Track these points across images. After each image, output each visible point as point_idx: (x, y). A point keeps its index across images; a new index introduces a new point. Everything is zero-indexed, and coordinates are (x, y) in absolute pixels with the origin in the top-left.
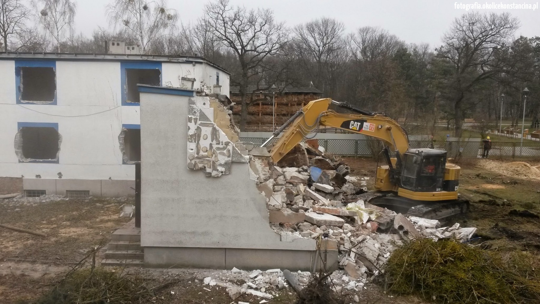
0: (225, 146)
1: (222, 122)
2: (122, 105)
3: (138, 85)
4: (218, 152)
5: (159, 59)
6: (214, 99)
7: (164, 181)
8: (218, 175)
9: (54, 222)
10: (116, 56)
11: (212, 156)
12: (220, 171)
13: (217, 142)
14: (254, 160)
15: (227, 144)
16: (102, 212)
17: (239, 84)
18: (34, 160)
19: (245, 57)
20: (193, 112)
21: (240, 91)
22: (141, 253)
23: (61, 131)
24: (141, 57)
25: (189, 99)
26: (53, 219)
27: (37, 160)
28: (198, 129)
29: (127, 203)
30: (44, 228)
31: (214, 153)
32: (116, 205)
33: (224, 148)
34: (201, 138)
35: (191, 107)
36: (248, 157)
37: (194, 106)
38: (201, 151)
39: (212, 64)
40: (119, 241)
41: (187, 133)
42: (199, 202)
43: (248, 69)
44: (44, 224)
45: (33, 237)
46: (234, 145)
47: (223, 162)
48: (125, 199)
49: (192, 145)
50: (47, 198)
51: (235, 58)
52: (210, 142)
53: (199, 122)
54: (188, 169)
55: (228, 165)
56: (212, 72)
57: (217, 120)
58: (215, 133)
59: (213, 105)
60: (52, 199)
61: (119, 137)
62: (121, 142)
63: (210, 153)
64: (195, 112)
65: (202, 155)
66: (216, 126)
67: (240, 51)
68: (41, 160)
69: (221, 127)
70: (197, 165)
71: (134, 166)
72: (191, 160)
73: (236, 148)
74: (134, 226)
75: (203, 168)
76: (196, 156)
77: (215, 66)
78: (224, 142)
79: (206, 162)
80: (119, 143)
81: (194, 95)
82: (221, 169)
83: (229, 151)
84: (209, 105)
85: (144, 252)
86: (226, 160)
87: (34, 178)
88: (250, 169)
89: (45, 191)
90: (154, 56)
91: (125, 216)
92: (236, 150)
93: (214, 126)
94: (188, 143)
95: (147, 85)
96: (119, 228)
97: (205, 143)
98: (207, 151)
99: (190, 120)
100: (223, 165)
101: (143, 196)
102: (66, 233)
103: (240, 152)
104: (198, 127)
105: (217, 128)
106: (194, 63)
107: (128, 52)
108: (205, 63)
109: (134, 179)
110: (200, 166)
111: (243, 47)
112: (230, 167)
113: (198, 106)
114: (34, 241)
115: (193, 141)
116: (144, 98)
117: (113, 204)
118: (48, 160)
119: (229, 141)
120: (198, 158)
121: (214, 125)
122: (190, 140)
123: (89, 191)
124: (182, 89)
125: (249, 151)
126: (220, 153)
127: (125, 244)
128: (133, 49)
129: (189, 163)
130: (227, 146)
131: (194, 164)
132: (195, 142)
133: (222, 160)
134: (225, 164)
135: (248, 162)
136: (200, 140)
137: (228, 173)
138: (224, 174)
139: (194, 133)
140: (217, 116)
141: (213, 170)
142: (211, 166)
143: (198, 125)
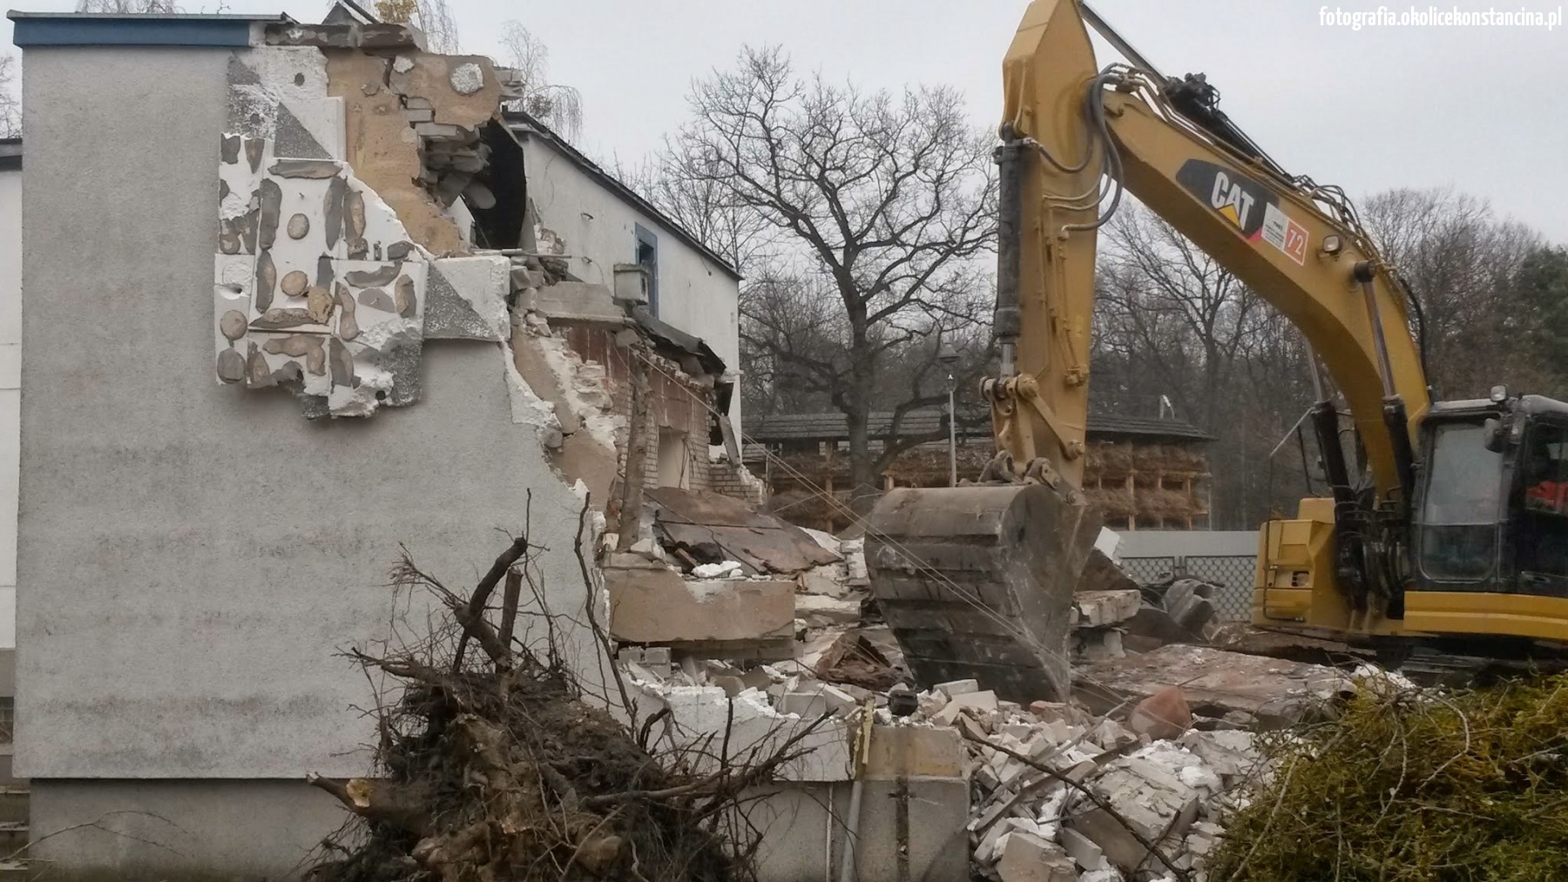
0: (391, 264)
4: (355, 293)
8: (360, 406)
11: (330, 314)
12: (368, 390)
13: (353, 250)
15: (399, 253)
20: (248, 116)
25: (230, 61)
28: (268, 193)
31: (337, 301)
33: (385, 276)
34: (281, 232)
35: (237, 93)
38: (278, 292)
41: (215, 213)
42: (279, 552)
46: (437, 264)
47: (379, 341)
49: (236, 269)
52: (323, 249)
53: (269, 160)
54: (220, 382)
55: (408, 359)
57: (359, 154)
58: (342, 206)
63: (318, 300)
64: (256, 120)
65: (284, 313)
66: (348, 173)
69: (375, 179)
70: (258, 363)
72: (232, 340)
75: (294, 377)
76: (254, 315)
78: (384, 247)
79: (299, 345)
81: (251, 42)
83: (408, 286)
84: (322, 88)
86: (396, 331)
88: (515, 376)
92: (443, 281)
93: (342, 175)
94: (220, 257)
97: (295, 257)
98: (305, 292)
99: (229, 152)
100: (384, 355)
103: (462, 294)
104: (266, 182)
105: (355, 183)
110: (276, 363)
112: (419, 366)
113: (269, 89)
115: (243, 249)
119: (408, 239)
120: (264, 327)
121: (340, 169)
122: (228, 245)
126: (365, 299)
129: (222, 353)
130: (399, 265)
131: (246, 357)
132: (252, 252)
133: (378, 330)
134: (393, 355)
135: (502, 339)
136: (275, 245)
137: (410, 399)
138: (389, 405)
139: (247, 210)
140: (361, 134)
141: (333, 386)
142: (327, 363)
143: (264, 173)
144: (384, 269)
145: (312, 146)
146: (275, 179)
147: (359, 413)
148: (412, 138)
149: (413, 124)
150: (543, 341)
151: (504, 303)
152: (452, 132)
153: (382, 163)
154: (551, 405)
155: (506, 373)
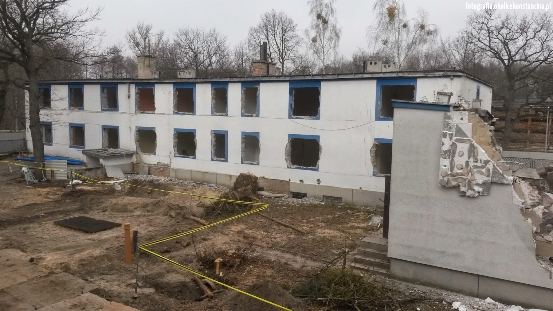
0: (484, 164)
1: (481, 139)
2: (376, 120)
3: (393, 100)
4: (475, 170)
5: (415, 75)
6: (474, 114)
7: (413, 195)
8: (474, 195)
9: (312, 222)
10: (373, 75)
11: (468, 174)
12: (476, 191)
13: (475, 160)
14: (519, 183)
15: (487, 162)
16: (353, 218)
17: (504, 98)
18: (298, 166)
19: (512, 68)
20: (448, 127)
21: (504, 105)
22: (388, 264)
23: (322, 143)
24: (397, 74)
25: (445, 114)
26: (311, 219)
27: (302, 167)
28: (454, 145)
29: (375, 213)
30: (304, 225)
31: (470, 171)
32: (365, 214)
33: (483, 167)
34: (457, 155)
35: (446, 122)
36: (512, 178)
37: (450, 121)
38: (455, 168)
39: (473, 77)
40: (367, 248)
41: (441, 150)
42: (451, 222)
43: (516, 81)
44: (304, 223)
45: (296, 233)
46: (495, 165)
47: (480, 182)
48: (373, 209)
49: (446, 162)
50: (307, 201)
51: (500, 70)
52: (467, 159)
53: (454, 138)
54: (440, 186)
55: (487, 186)
56: (473, 85)
57: (475, 137)
58: (472, 151)
59: (472, 121)
60: (311, 201)
61: (371, 150)
62: (372, 155)
63: (465, 171)
64: (451, 128)
65: (457, 173)
66: (474, 142)
67: (506, 62)
68: (305, 167)
69: (480, 143)
70: (449, 183)
71: (384, 178)
72: (443, 177)
73: (498, 168)
74: (381, 236)
75: (457, 186)
76: (449, 173)
77: (475, 79)
78: (483, 161)
79: (460, 180)
80: (371, 156)
81: (450, 110)
82: (477, 188)
83: (488, 170)
84: (467, 121)
85: (390, 263)
86: (485, 180)
87: (299, 182)
88: (514, 192)
89: (306, 194)
90: (409, 72)
91: (373, 225)
92: (497, 169)
93: (472, 143)
94: (441, 159)
95: (401, 101)
96: (367, 236)
97: (460, 161)
98: (462, 168)
99: (445, 135)
100: (481, 184)
101: (392, 208)
102: (321, 233)
103: (501, 172)
104: (453, 143)
105: (476, 145)
106: (452, 77)
107: (384, 70)
108: (464, 76)
109: (384, 192)
110: (454, 183)
111: (510, 57)
112: (489, 187)
113: (454, 121)
114: (296, 236)
115: (447, 157)
116: (398, 113)
117: (362, 213)
118: (310, 167)
119: (489, 159)
120: (451, 175)
121: (472, 141)
122: (444, 156)
123: (341, 198)
124: (438, 104)
125: (513, 172)
126: (477, 172)
127: (372, 251)
128: (389, 66)
129: (441, 180)
130: (486, 165)
131: (446, 181)
132: (449, 158)
133: (480, 179)
135: (511, 183)
136: (455, 157)
137: (486, 194)
138: (481, 195)
139: (448, 149)
140: (477, 132)
141: (468, 190)
142: (467, 185)
143: (453, 141)
144: (482, 165)
145: (464, 134)
146: (456, 142)
147: (473, 196)
149: (490, 130)
154: (522, 200)
155: (512, 192)
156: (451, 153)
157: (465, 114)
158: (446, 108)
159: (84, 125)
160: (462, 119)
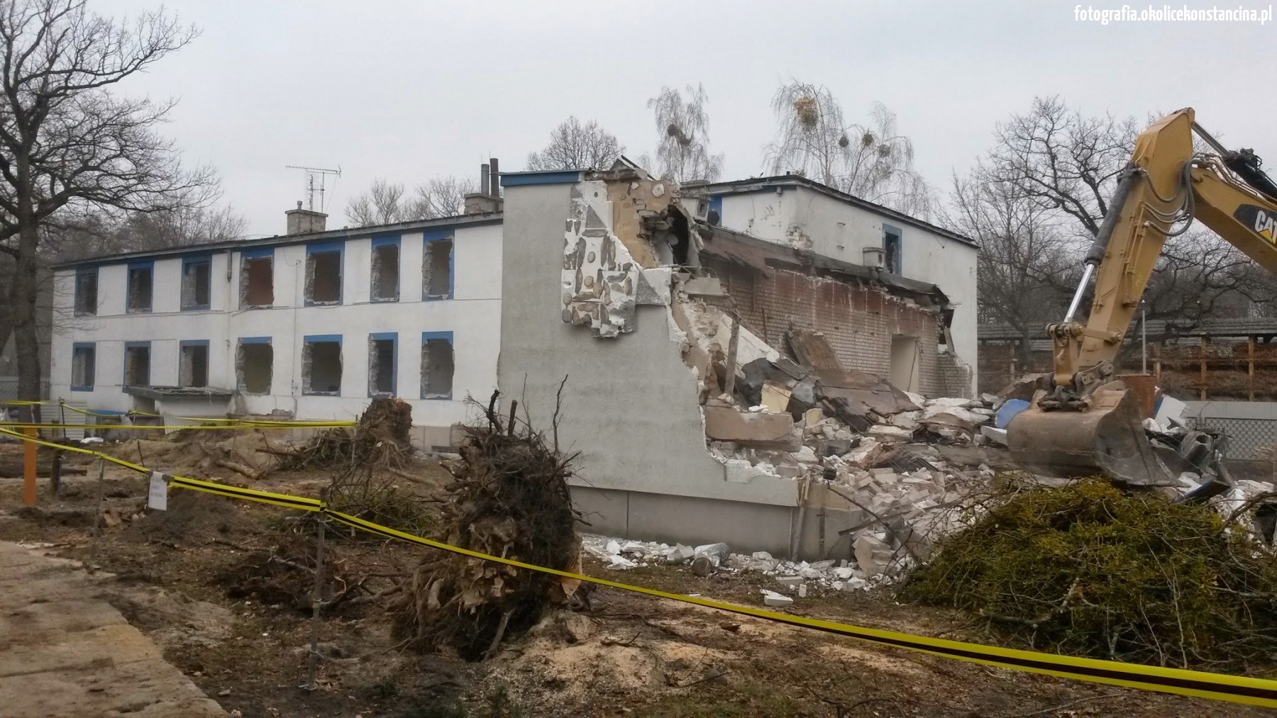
0: (624, 272)
4: (610, 284)
7: (532, 350)
8: (612, 333)
11: (601, 294)
12: (615, 326)
13: (610, 266)
15: (627, 267)
20: (576, 211)
25: (572, 189)
28: (581, 243)
31: (604, 288)
33: (622, 278)
34: (585, 260)
35: (573, 202)
36: (668, 293)
38: (583, 285)
41: (562, 254)
42: (584, 393)
46: (643, 272)
47: (617, 305)
49: (569, 275)
52: (599, 266)
53: (583, 229)
54: (563, 322)
55: (630, 313)
57: (616, 226)
58: (608, 246)
59: (611, 197)
63: (597, 288)
64: (579, 212)
65: (585, 294)
69: (623, 236)
70: (576, 314)
72: (567, 305)
73: (646, 277)
75: (587, 320)
76: (574, 295)
78: (622, 265)
79: (590, 307)
81: (579, 180)
83: (630, 281)
84: (605, 197)
86: (625, 301)
88: (671, 320)
92: (644, 279)
93: (609, 235)
94: (563, 270)
97: (590, 270)
98: (593, 285)
99: (569, 227)
100: (620, 311)
103: (651, 285)
104: (581, 239)
105: (613, 238)
110: (582, 314)
112: (635, 316)
113: (585, 199)
115: (572, 267)
119: (631, 260)
120: (578, 299)
121: (608, 232)
122: (566, 266)
126: (613, 287)
129: (564, 310)
130: (627, 273)
131: (572, 312)
132: (575, 268)
133: (618, 300)
134: (623, 311)
135: (666, 304)
136: (583, 265)
137: (631, 330)
138: (623, 333)
139: (574, 251)
140: (619, 216)
141: (602, 324)
142: (600, 315)
143: (580, 235)
144: (621, 274)
145: (600, 222)
146: (584, 238)
147: (612, 336)
148: (637, 217)
149: (638, 211)
150: (684, 305)
151: (668, 289)
152: (652, 214)
153: (626, 228)
154: (685, 333)
155: (667, 319)
156: (576, 259)
157: (599, 184)
158: (572, 178)
159: (149, 342)
160: (596, 195)
